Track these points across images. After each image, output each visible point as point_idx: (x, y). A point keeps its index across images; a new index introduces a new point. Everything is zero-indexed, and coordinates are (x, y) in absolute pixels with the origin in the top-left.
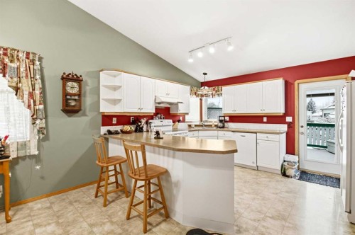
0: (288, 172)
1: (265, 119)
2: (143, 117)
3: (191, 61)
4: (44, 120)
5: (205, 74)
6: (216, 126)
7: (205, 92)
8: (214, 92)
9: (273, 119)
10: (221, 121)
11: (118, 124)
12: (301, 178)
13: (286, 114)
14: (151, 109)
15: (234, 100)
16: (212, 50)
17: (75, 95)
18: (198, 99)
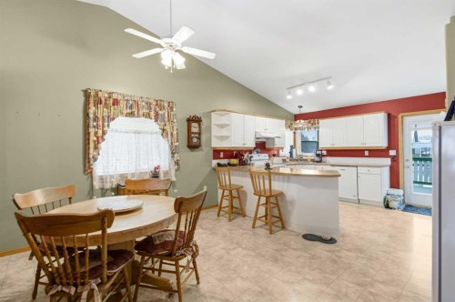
0: (391, 205)
1: (367, 153)
2: (245, 152)
3: (289, 97)
4: (179, 155)
5: (300, 107)
6: (313, 161)
7: (300, 126)
8: (310, 125)
9: (375, 153)
10: (318, 155)
11: (224, 158)
12: (404, 210)
13: (389, 148)
14: (251, 145)
15: (332, 133)
16: (312, 89)
17: (196, 133)
18: (292, 132)
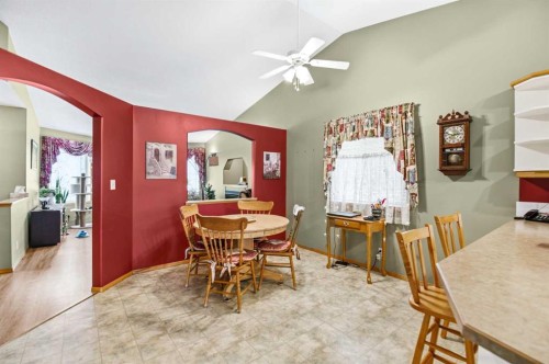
4: (416, 185)
